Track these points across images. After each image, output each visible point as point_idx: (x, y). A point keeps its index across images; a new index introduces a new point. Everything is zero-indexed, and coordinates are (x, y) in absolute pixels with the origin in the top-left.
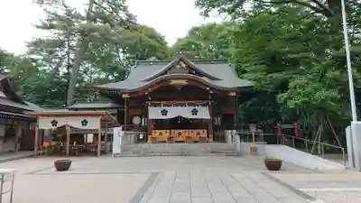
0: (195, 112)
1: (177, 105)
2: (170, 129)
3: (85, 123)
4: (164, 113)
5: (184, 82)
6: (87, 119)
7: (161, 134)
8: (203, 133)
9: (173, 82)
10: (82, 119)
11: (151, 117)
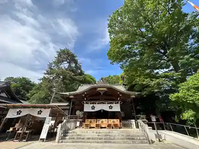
0: (111, 107)
1: (101, 103)
2: (96, 118)
3: (40, 113)
4: (93, 108)
5: (105, 89)
6: (43, 110)
7: (91, 122)
8: (117, 121)
9: (99, 89)
10: (39, 110)
11: (85, 110)
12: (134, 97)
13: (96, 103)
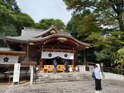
0: (66, 56)
1: (57, 52)
4: (50, 55)
5: (65, 39)
6: (9, 57)
7: (49, 67)
9: (59, 39)
11: (42, 57)
12: (88, 48)
13: (53, 51)
